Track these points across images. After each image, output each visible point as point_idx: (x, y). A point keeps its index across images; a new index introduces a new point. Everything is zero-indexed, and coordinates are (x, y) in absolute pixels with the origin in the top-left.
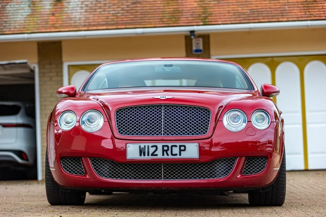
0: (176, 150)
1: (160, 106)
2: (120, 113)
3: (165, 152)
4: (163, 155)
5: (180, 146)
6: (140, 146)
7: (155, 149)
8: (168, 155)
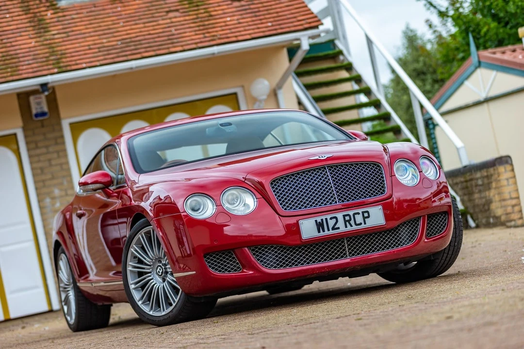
0: (359, 219)
1: (322, 168)
2: (275, 185)
3: (347, 223)
4: (346, 227)
5: (363, 213)
6: (316, 221)
7: (335, 221)
8: (351, 226)
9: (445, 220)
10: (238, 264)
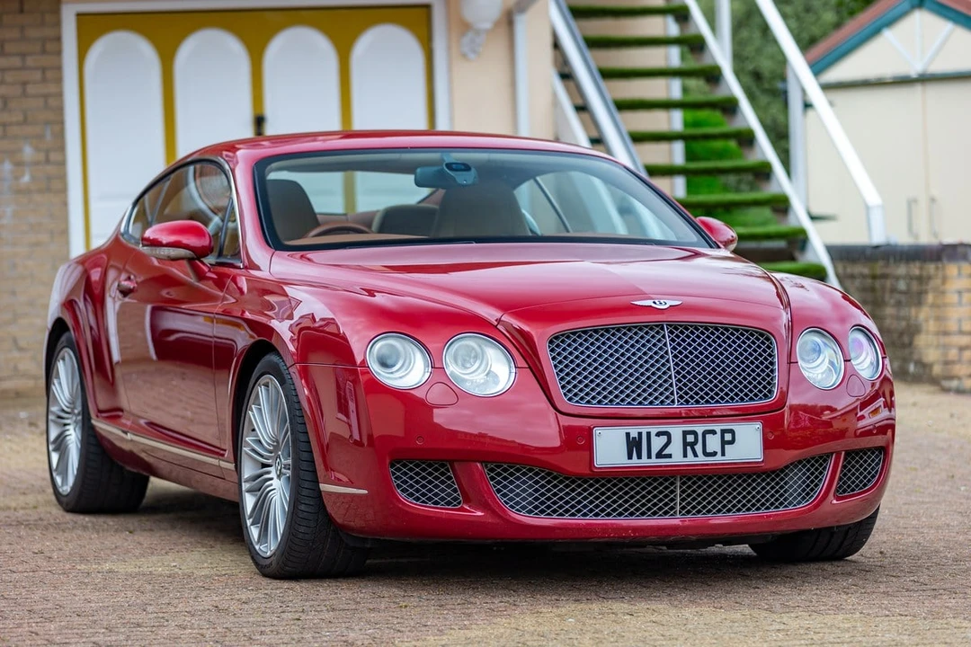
0: (714, 443)
1: (657, 326)
2: (558, 346)
3: (689, 448)
4: (685, 456)
5: (723, 432)
6: (628, 435)
7: (666, 441)
8: (696, 455)
9: (877, 464)
10: (455, 491)
